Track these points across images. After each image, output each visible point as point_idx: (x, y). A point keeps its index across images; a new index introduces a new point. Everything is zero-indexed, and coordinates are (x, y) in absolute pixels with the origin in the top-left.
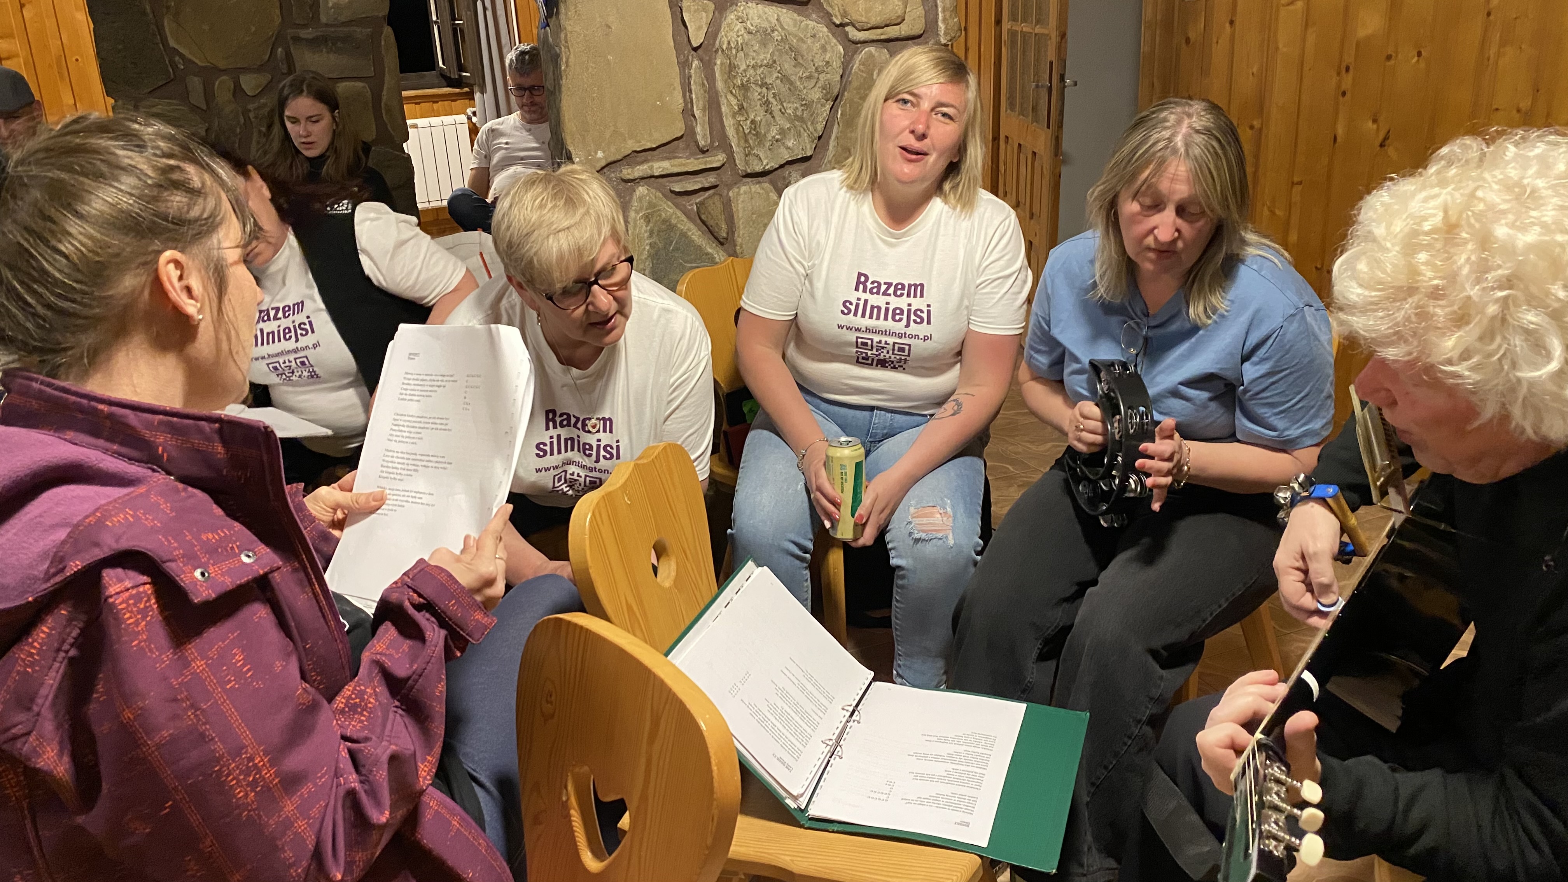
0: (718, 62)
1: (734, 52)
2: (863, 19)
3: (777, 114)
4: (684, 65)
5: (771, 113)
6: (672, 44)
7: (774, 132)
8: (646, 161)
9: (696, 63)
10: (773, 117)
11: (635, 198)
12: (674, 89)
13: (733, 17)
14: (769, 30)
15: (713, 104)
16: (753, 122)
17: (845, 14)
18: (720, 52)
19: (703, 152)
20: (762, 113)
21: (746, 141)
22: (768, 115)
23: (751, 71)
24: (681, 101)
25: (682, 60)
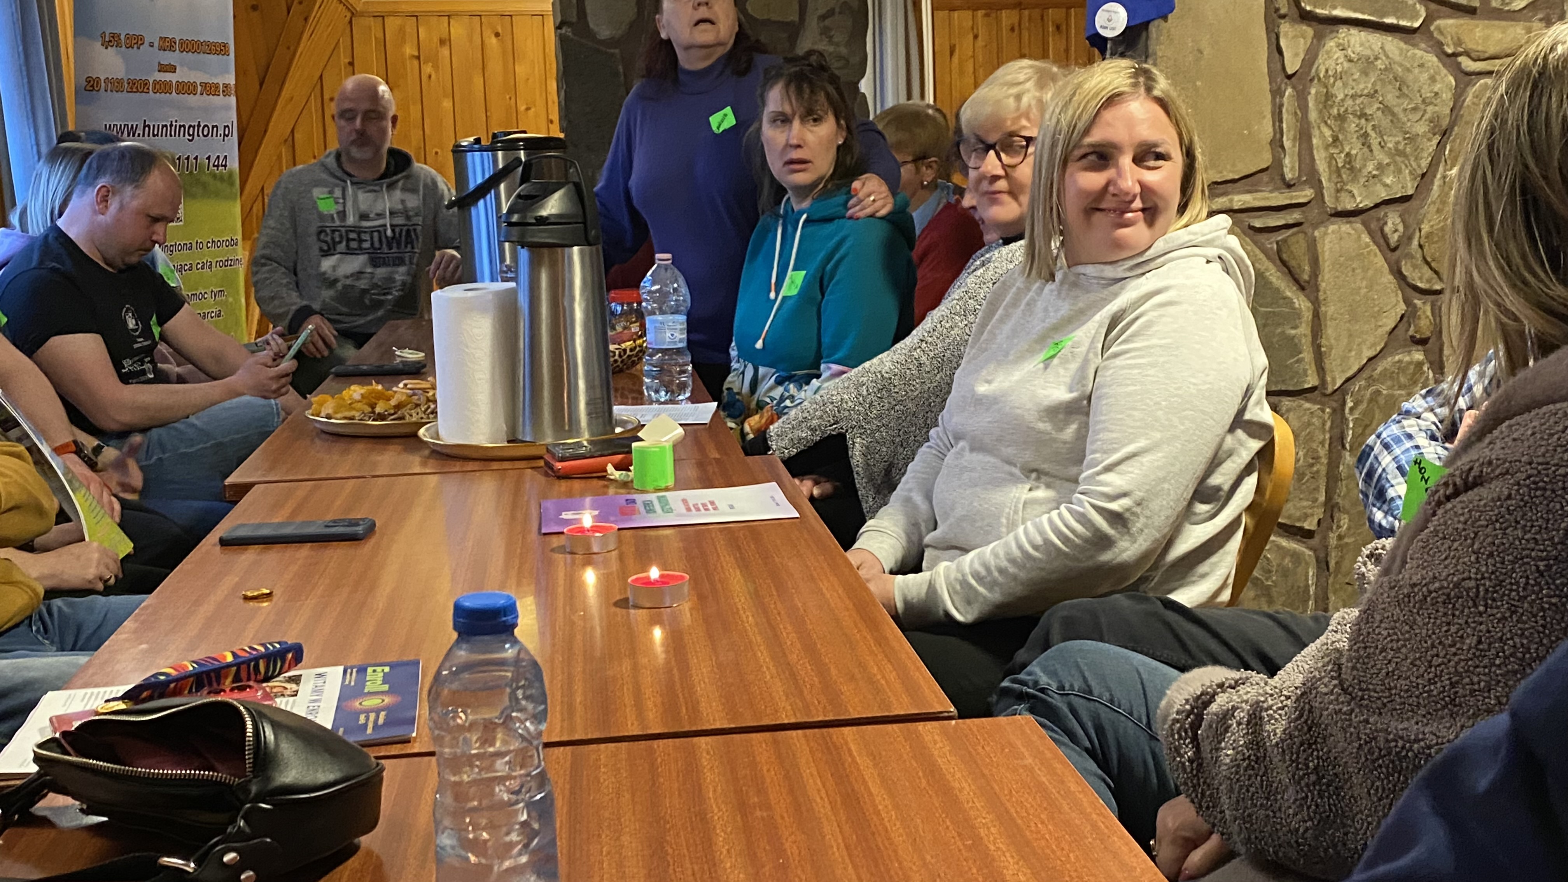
0: (1313, 91)
1: (1332, 80)
2: (1480, 48)
3: (1375, 147)
4: (1277, 93)
5: (1369, 147)
6: (1266, 70)
7: (1371, 167)
8: (1226, 193)
9: (1289, 91)
10: (1371, 151)
12: (1264, 117)
13: (1332, 44)
14: (1372, 58)
15: (1304, 136)
16: (1348, 155)
17: (1459, 42)
18: (1316, 81)
19: (1289, 186)
20: (1359, 145)
21: (1339, 176)
22: (1365, 149)
23: (1349, 102)
24: (1271, 130)
25: (1275, 88)
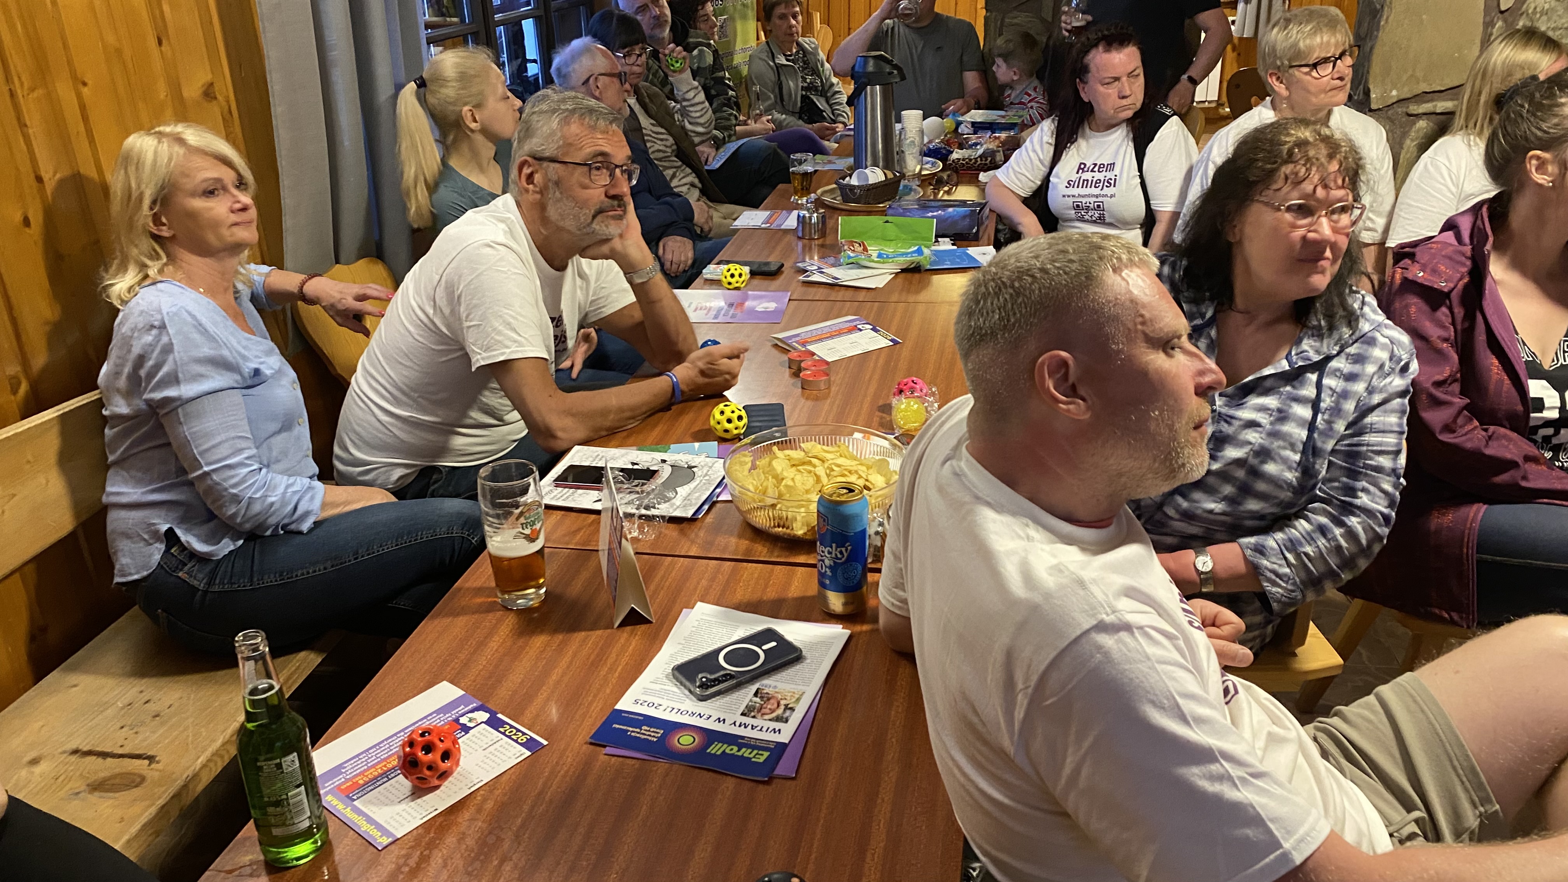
1: (1538, 15)
4: (1488, 24)
6: (1482, 6)
8: (1432, 100)
11: (1413, 129)
12: (1473, 44)
18: (1525, 15)
25: (1488, 19)
